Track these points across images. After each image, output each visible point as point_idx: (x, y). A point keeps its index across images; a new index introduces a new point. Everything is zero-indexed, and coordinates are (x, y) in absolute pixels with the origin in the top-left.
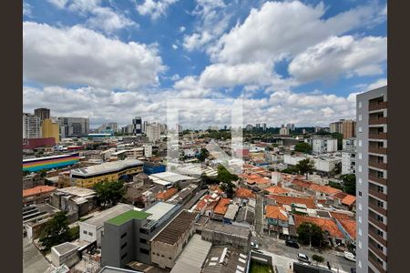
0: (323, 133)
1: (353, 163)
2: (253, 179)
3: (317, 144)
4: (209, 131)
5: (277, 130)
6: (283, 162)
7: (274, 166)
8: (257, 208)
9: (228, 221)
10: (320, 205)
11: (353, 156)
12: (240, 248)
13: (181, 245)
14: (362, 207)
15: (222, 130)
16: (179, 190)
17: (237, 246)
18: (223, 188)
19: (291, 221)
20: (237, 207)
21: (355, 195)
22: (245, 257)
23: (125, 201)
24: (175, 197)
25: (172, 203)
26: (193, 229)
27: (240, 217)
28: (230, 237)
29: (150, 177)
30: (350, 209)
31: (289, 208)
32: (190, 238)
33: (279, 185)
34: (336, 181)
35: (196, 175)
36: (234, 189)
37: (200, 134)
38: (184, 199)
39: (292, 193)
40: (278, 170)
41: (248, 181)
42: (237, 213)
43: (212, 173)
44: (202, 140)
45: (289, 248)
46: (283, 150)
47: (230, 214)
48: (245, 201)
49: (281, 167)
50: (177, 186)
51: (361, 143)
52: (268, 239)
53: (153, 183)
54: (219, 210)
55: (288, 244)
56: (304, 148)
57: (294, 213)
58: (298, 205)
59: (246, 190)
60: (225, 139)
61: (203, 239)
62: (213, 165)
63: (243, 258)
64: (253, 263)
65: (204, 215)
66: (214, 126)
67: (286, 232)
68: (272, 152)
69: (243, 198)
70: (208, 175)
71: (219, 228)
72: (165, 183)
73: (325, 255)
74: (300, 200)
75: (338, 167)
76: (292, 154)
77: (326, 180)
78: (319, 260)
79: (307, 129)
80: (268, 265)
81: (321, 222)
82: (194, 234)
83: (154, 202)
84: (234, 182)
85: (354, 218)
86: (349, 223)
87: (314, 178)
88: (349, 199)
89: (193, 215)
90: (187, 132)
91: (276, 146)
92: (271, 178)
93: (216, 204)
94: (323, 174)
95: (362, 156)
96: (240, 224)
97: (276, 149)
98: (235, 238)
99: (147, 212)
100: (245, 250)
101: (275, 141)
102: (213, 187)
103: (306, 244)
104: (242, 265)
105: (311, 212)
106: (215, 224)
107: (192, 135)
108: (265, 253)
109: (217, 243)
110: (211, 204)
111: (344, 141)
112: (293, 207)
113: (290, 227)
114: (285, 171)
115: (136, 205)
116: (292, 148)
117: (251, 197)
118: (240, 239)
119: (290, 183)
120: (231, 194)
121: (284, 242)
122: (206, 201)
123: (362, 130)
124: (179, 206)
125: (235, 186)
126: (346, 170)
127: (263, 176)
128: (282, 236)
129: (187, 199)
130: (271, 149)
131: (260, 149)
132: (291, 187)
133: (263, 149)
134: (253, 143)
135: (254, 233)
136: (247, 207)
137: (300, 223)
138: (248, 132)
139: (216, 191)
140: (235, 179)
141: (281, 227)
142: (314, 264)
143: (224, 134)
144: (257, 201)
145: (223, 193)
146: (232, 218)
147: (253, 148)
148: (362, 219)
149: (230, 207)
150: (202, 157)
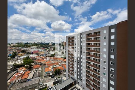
2: (40, 61)
4: (18, 44)
5: (48, 44)
6: (50, 53)
7: (47, 55)
9: (29, 80)
10: (59, 63)
12: (35, 87)
14: (67, 61)
15: (26, 44)
18: (26, 68)
19: (53, 70)
20: (34, 73)
22: (37, 89)
30: (65, 62)
31: (52, 67)
33: (49, 60)
36: (32, 66)
37: (12, 45)
39: (53, 62)
40: (49, 56)
41: (38, 62)
42: (34, 75)
43: (20, 62)
44: (13, 48)
46: (50, 50)
47: (30, 77)
48: (37, 69)
49: (50, 55)
52: (46, 79)
54: (24, 77)
58: (54, 65)
59: (38, 65)
60: (27, 47)
66: (20, 42)
67: (51, 74)
68: (46, 51)
69: (36, 69)
70: (18, 64)
71: (24, 85)
73: (61, 76)
74: (55, 64)
76: (53, 51)
78: (59, 78)
80: (46, 87)
81: (60, 68)
84: (32, 64)
85: (66, 64)
86: (65, 66)
88: (65, 60)
91: (48, 49)
92: (46, 59)
93: (23, 75)
96: (35, 79)
97: (48, 50)
98: (33, 85)
100: (37, 87)
101: (48, 47)
102: (21, 68)
103: (56, 75)
105: (57, 66)
108: (45, 84)
110: (19, 76)
113: (52, 72)
114: (51, 56)
116: (53, 49)
117: (39, 67)
118: (35, 84)
120: (30, 68)
121: (51, 77)
122: (16, 76)
125: (32, 65)
127: (43, 59)
128: (50, 76)
130: (46, 50)
131: (42, 50)
132: (52, 60)
133: (44, 50)
134: (40, 48)
135: (41, 80)
136: (38, 71)
137: (55, 70)
138: (38, 44)
139: (23, 70)
140: (33, 62)
141: (50, 73)
142: (58, 79)
143: (26, 45)
144: (42, 68)
145: (26, 69)
146: (32, 78)
147: (40, 50)
148: (67, 64)
149: (30, 74)
150: (13, 56)
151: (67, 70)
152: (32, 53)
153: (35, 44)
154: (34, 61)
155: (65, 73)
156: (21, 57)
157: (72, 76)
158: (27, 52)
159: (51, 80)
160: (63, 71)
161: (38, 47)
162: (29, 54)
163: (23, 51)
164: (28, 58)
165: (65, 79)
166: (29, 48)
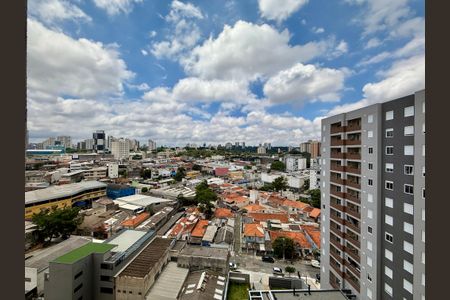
0: (295, 152)
1: (319, 180)
2: (232, 198)
3: (290, 162)
4: (187, 148)
5: (255, 149)
6: (260, 180)
7: (252, 184)
8: (236, 228)
9: (206, 244)
10: (292, 220)
11: (319, 173)
12: (218, 271)
13: (153, 277)
14: (325, 218)
15: (201, 148)
16: (152, 215)
17: (215, 269)
18: (201, 210)
19: (268, 238)
20: (216, 228)
21: (319, 208)
22: (223, 278)
23: (80, 233)
24: (146, 222)
25: (142, 229)
26: (168, 256)
27: (219, 238)
28: (208, 260)
29: (116, 202)
30: (316, 221)
31: (265, 225)
32: (164, 267)
33: (257, 202)
34: (305, 196)
35: (171, 197)
36: (213, 210)
37: (177, 152)
38: (157, 225)
39: (268, 209)
40: (256, 189)
41: (227, 200)
42: (216, 234)
43: (189, 193)
44: (178, 158)
45: (265, 264)
46: (260, 168)
47: (208, 236)
48: (224, 221)
49: (259, 185)
50: (150, 210)
51: (325, 161)
52: (246, 257)
53: (119, 208)
54: (197, 233)
55: (264, 260)
56: (279, 167)
57: (271, 229)
58: (274, 221)
59: (225, 210)
60: (204, 158)
61: (179, 266)
63: (221, 281)
64: (232, 283)
65: (180, 240)
66: (192, 144)
67: (262, 248)
68: (250, 171)
69: (221, 218)
70: (186, 196)
71: (197, 252)
72: (134, 208)
73: (296, 266)
74: (275, 216)
75: (307, 183)
76: (269, 172)
77: (297, 196)
78: (290, 270)
79: (281, 148)
80: (246, 284)
81: (294, 235)
82: (168, 261)
83: (119, 231)
84: (213, 203)
85: (318, 229)
86: (315, 234)
87: (288, 194)
88: (315, 212)
89: (168, 241)
90: (162, 149)
91: (254, 164)
92: (249, 196)
93: (194, 226)
94: (295, 190)
95: (326, 173)
96: (219, 246)
97: (254, 168)
98: (214, 261)
99: (112, 243)
100: (224, 272)
101: (253, 159)
102: (191, 209)
103: (280, 257)
104: (220, 287)
105: (285, 226)
106: (192, 248)
107: (168, 153)
108: (243, 271)
109: (193, 269)
110: (188, 227)
111: (312, 160)
112: (269, 223)
113: (266, 243)
114: (262, 189)
115: (96, 236)
116: (268, 167)
117: (229, 216)
118: (219, 261)
119: (266, 201)
120: (209, 214)
121: (260, 258)
122: (182, 224)
123: (326, 150)
124: (152, 233)
125: (213, 206)
126: (313, 186)
127: (241, 194)
128: (259, 253)
129: (161, 225)
130: (249, 168)
131: (239, 167)
132: (267, 204)
133: (242, 167)
134: (232, 161)
135: (232, 253)
136: (226, 227)
137: (275, 238)
138: (228, 150)
139: (194, 213)
140: (214, 199)
141: (258, 244)
142: (287, 275)
143: (202, 152)
144: (236, 220)
145: (201, 214)
146: (211, 240)
147: (232, 167)
148: (325, 229)
149: (209, 228)
150: (179, 176)
151: (325, 253)
152: (214, 174)
153: (221, 150)
154: (219, 196)
155: (315, 263)
156: (190, 181)
157: (349, 286)
158: (203, 169)
159: (261, 266)
160: (307, 251)
161: (227, 159)
162: (208, 174)
163: (196, 168)
164: (204, 185)
166: (207, 159)
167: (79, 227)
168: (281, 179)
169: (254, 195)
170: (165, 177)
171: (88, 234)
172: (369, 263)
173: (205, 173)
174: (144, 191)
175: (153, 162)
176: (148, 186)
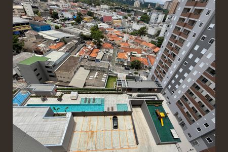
0: (159, 9)
1: (166, 31)
2: (113, 38)
3: (153, 16)
6: (131, 27)
7: (126, 30)
8: (114, 54)
9: (98, 61)
10: (143, 52)
11: (168, 26)
12: (104, 72)
13: (73, 72)
14: (161, 53)
16: (66, 44)
17: (103, 71)
18: (95, 43)
19: (129, 60)
20: (103, 53)
21: (160, 47)
23: (25, 50)
24: (64, 48)
25: (62, 51)
26: (79, 65)
28: (99, 68)
29: (40, 34)
30: (155, 54)
31: (129, 54)
32: (77, 69)
33: (127, 41)
34: (155, 40)
35: (76, 34)
36: (102, 44)
38: (70, 49)
39: (132, 46)
40: (128, 33)
41: (110, 39)
42: (103, 57)
43: (87, 32)
45: (126, 70)
46: (133, 19)
47: (99, 56)
48: (107, 50)
49: (130, 31)
50: (64, 41)
52: (117, 67)
53: (44, 38)
54: (92, 55)
55: (125, 69)
56: (146, 19)
57: (131, 56)
58: (134, 52)
59: (108, 44)
61: (85, 69)
62: (87, 27)
63: (105, 75)
64: (109, 76)
65: (84, 58)
67: (125, 64)
68: (126, 20)
69: (106, 49)
70: (85, 34)
71: (93, 64)
72: (54, 39)
73: (139, 72)
74: (135, 50)
75: (159, 32)
76: (138, 22)
77: (150, 40)
78: (136, 73)
79: (151, 4)
80: (116, 77)
81: (142, 60)
82: (79, 67)
83: (49, 51)
84: (101, 40)
85: (155, 58)
86: (152, 60)
87: (145, 38)
88: (157, 49)
89: (78, 58)
91: (130, 16)
92: (123, 37)
93: (91, 52)
94: (150, 36)
96: (104, 62)
97: (129, 18)
98: (101, 68)
99: (47, 57)
100: (106, 72)
101: (129, 11)
102: (88, 42)
103: (133, 68)
104: (105, 78)
105: (139, 55)
106: (91, 62)
108: (115, 73)
109: (92, 70)
110: (88, 52)
111: (168, 16)
112: (131, 53)
113: (128, 62)
114: (132, 34)
116: (139, 18)
117: (111, 48)
118: (104, 68)
119: (132, 41)
120: (99, 46)
122: (85, 50)
123: (180, 9)
124: (68, 53)
125: (102, 42)
126: (161, 35)
127: (118, 36)
128: (123, 66)
129: (72, 49)
130: (126, 18)
131: (119, 17)
132: (133, 43)
133: (121, 17)
134: (115, 11)
135: (111, 65)
136: (108, 54)
137: (133, 60)
139: (91, 45)
140: (102, 37)
141: (124, 62)
142: (134, 75)
144: (114, 50)
145: (95, 46)
146: (100, 59)
147: (115, 16)
148: (158, 58)
149: (99, 53)
150: (78, 20)
151: (154, 68)
152: (102, 20)
154: (105, 36)
155: (148, 71)
156: (87, 24)
157: (158, 80)
158: (95, 16)
159: (124, 71)
160: (146, 67)
161: (111, 9)
162: (98, 20)
163: (90, 14)
164: (95, 29)
165: (145, 78)
166: (98, 8)
167: (23, 47)
168: (144, 28)
169: (126, 37)
170: (69, 19)
171: (31, 52)
172: (171, 72)
173: (96, 19)
174: (57, 28)
175: (57, 5)
176: (59, 25)
